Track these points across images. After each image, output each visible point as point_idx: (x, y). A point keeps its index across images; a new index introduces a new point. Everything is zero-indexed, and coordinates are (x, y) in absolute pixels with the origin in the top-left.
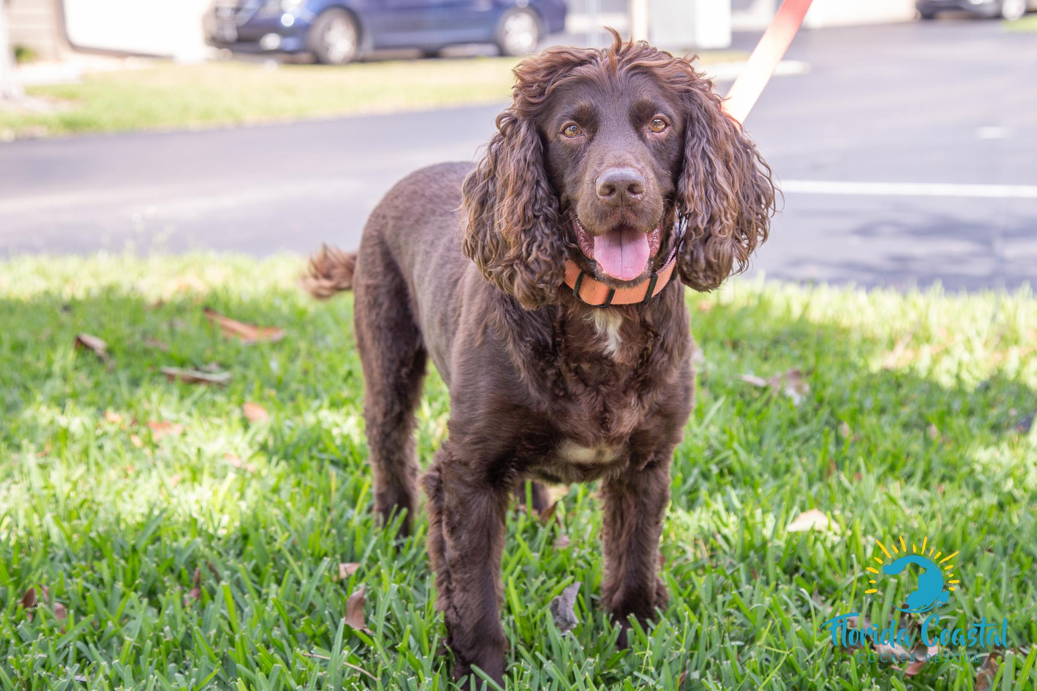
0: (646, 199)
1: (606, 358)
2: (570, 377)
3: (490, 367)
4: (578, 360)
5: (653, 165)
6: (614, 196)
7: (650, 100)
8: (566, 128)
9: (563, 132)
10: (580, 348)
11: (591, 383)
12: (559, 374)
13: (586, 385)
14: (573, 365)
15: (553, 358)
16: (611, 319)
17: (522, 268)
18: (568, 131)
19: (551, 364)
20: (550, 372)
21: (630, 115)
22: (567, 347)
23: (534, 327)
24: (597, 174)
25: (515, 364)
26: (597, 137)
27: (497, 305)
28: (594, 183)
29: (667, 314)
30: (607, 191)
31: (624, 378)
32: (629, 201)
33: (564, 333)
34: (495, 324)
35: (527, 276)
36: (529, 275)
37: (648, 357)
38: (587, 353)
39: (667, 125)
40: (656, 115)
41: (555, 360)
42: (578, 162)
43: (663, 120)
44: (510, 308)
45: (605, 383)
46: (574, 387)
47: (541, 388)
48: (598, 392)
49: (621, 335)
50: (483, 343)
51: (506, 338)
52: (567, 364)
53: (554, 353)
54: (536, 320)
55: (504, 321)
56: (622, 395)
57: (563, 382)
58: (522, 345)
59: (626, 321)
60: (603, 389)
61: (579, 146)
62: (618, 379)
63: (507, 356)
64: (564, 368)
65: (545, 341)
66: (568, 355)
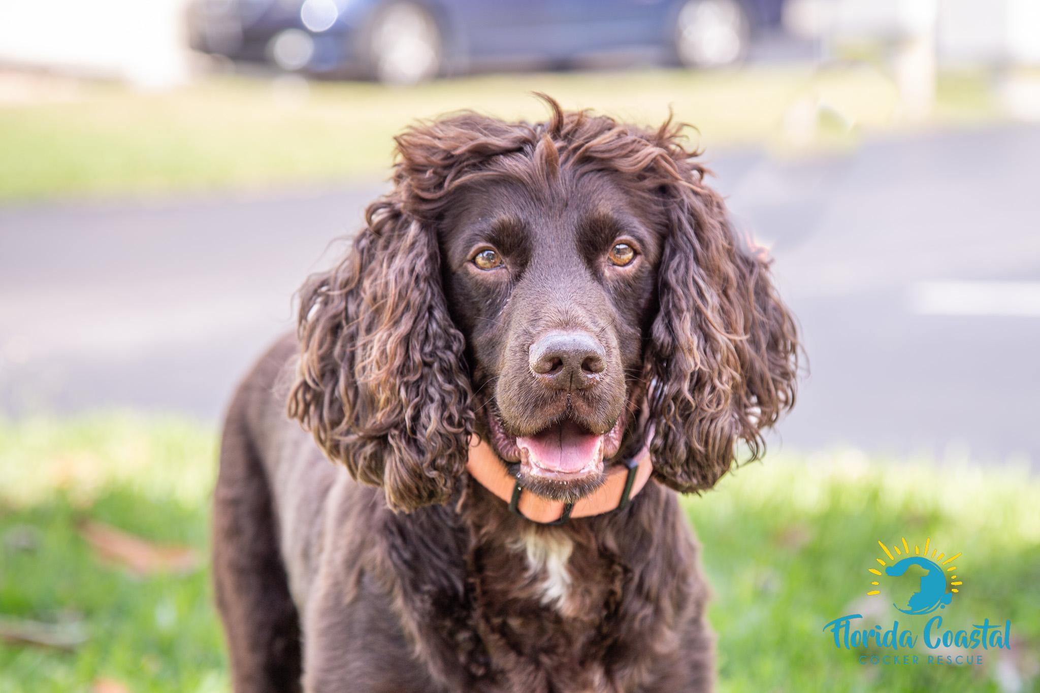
0: (607, 380)
1: (548, 608)
2: (493, 640)
3: (369, 638)
4: (504, 611)
5: (613, 320)
6: (560, 374)
7: (611, 213)
8: (477, 254)
9: (473, 261)
10: (505, 593)
11: (527, 650)
12: (477, 640)
13: (520, 653)
14: (497, 621)
15: (464, 613)
16: (554, 545)
17: (403, 445)
18: (480, 260)
19: (461, 623)
20: (463, 636)
21: (580, 241)
22: (485, 593)
23: (435, 568)
24: (529, 338)
25: (406, 632)
26: (527, 275)
27: (378, 538)
28: (525, 351)
29: (645, 539)
30: (548, 366)
31: (580, 641)
32: (582, 383)
33: (480, 569)
34: (374, 568)
35: (411, 456)
36: (415, 456)
37: (618, 604)
38: (515, 600)
39: (636, 253)
40: (618, 239)
41: (469, 616)
42: (497, 311)
43: (630, 245)
44: (398, 541)
45: (550, 650)
46: (502, 659)
47: (450, 667)
48: (538, 665)
49: (570, 571)
50: (356, 600)
51: (390, 592)
52: (487, 619)
53: (467, 605)
54: (438, 557)
55: (389, 563)
56: (578, 668)
57: (485, 652)
58: (417, 599)
59: (579, 548)
60: (545, 660)
61: (498, 284)
62: (569, 642)
63: (394, 618)
64: (482, 627)
65: (453, 587)
66: (489, 605)
